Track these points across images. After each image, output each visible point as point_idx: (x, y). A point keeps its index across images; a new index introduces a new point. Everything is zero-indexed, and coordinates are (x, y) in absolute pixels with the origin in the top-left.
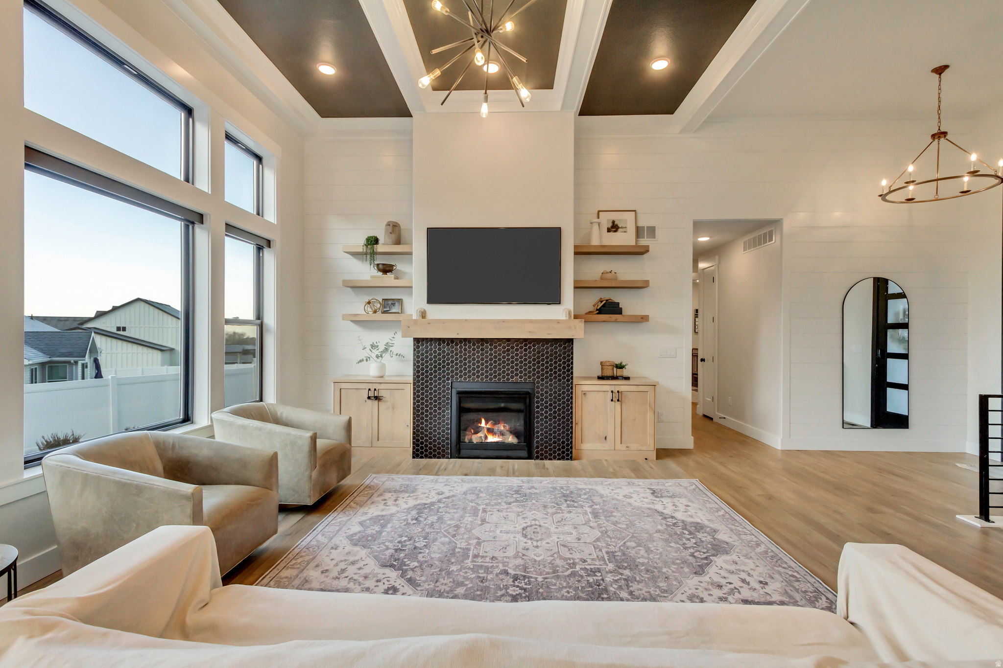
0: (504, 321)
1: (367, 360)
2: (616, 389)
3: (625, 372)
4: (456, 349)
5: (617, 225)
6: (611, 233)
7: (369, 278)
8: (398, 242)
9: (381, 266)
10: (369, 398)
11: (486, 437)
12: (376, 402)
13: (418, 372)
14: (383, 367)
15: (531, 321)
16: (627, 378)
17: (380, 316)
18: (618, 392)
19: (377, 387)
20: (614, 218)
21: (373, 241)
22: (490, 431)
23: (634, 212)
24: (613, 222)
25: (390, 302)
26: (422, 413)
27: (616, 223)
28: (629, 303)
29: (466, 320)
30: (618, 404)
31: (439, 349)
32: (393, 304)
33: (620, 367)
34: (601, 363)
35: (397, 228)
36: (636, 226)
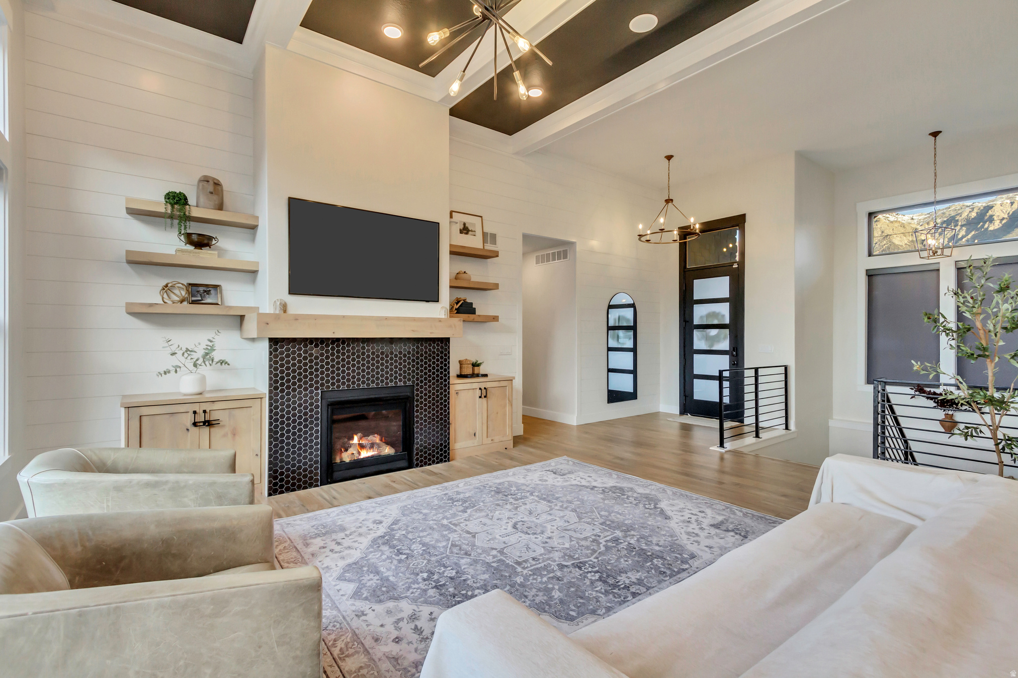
0: (386, 318)
1: (176, 371)
2: (483, 386)
3: (482, 370)
4: (327, 351)
5: (467, 228)
6: (463, 235)
7: (174, 253)
8: (220, 207)
9: (195, 237)
10: (195, 424)
11: (359, 453)
12: (206, 430)
13: (276, 382)
14: (203, 379)
15: (414, 319)
16: (486, 375)
17: (187, 308)
18: (485, 388)
19: (208, 407)
20: (465, 221)
21: (177, 199)
22: (362, 446)
23: (480, 218)
24: (464, 224)
25: (201, 289)
26: (282, 435)
27: (466, 225)
28: (482, 304)
29: (344, 317)
30: (484, 400)
31: (305, 352)
32: (208, 292)
33: (476, 365)
34: (460, 362)
35: (219, 188)
36: (483, 231)
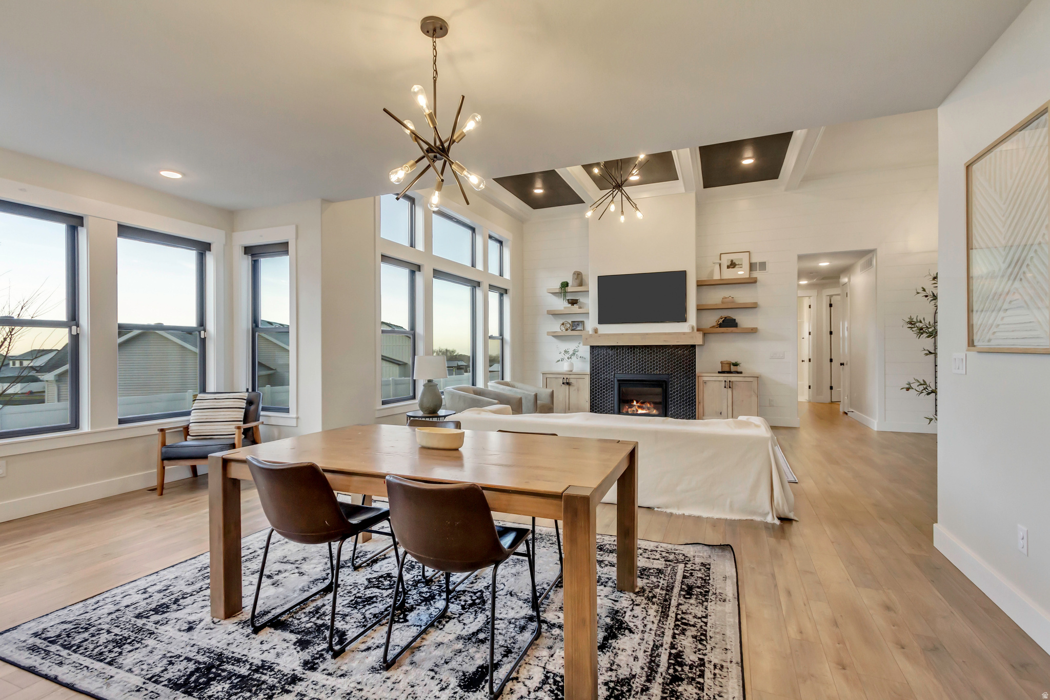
1: (562, 360)
2: (728, 379)
3: (739, 369)
4: (617, 353)
5: (735, 263)
6: (730, 269)
7: (563, 309)
8: (581, 284)
9: (570, 301)
10: (563, 383)
11: (637, 411)
12: (567, 386)
13: (593, 367)
14: (572, 365)
15: (665, 334)
16: (741, 373)
17: (570, 333)
18: (730, 381)
19: (568, 377)
20: (732, 258)
21: (565, 285)
22: (639, 407)
23: (748, 253)
24: (732, 261)
25: (576, 323)
26: (596, 393)
27: (734, 261)
28: (744, 320)
29: (623, 334)
30: (730, 390)
31: (606, 353)
32: (578, 325)
33: (736, 365)
34: (721, 362)
35: (580, 275)
36: (750, 261)
